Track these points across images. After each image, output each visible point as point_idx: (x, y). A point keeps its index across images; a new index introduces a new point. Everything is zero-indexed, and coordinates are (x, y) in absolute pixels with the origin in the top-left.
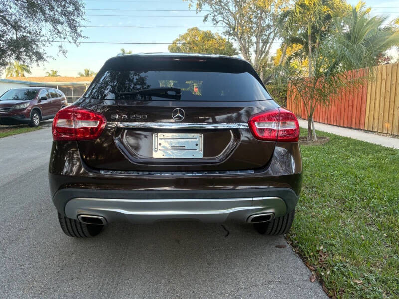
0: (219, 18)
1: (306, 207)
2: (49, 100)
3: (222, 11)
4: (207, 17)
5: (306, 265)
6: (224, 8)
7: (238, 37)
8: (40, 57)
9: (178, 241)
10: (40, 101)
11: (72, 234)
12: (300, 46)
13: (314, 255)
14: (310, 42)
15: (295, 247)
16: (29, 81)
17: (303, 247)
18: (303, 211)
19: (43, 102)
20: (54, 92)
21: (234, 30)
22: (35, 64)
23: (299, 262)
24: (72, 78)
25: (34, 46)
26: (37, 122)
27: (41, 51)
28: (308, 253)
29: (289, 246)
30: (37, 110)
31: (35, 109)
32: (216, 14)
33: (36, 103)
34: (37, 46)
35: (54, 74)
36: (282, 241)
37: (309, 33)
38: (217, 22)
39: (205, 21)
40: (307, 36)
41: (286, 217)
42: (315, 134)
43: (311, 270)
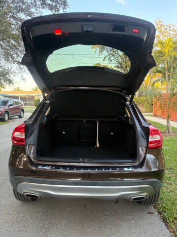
0: (113, 58)
1: (167, 183)
2: (14, 106)
3: (114, 54)
4: (105, 57)
5: (167, 227)
6: (115, 53)
7: (123, 69)
8: (10, 82)
9: (85, 206)
10: (9, 106)
11: (20, 199)
12: (160, 75)
13: (173, 221)
14: (166, 72)
15: (160, 214)
16: (3, 94)
17: (165, 214)
18: (165, 187)
19: (11, 107)
20: (17, 101)
21: (121, 64)
22: (8, 85)
23: (163, 225)
24: (28, 92)
25: (7, 76)
26: (6, 118)
27: (11, 79)
28: (169, 219)
29: (156, 213)
30: (7, 112)
31: (6, 111)
32: (110, 56)
33: (6, 108)
34: (9, 76)
35: (18, 90)
36: (152, 209)
37: (166, 66)
38: (111, 61)
39: (104, 60)
40: (165, 68)
41: (154, 197)
42: (171, 129)
43: (171, 232)
